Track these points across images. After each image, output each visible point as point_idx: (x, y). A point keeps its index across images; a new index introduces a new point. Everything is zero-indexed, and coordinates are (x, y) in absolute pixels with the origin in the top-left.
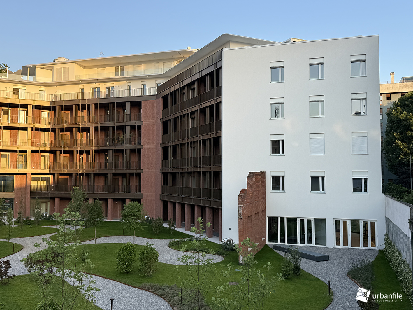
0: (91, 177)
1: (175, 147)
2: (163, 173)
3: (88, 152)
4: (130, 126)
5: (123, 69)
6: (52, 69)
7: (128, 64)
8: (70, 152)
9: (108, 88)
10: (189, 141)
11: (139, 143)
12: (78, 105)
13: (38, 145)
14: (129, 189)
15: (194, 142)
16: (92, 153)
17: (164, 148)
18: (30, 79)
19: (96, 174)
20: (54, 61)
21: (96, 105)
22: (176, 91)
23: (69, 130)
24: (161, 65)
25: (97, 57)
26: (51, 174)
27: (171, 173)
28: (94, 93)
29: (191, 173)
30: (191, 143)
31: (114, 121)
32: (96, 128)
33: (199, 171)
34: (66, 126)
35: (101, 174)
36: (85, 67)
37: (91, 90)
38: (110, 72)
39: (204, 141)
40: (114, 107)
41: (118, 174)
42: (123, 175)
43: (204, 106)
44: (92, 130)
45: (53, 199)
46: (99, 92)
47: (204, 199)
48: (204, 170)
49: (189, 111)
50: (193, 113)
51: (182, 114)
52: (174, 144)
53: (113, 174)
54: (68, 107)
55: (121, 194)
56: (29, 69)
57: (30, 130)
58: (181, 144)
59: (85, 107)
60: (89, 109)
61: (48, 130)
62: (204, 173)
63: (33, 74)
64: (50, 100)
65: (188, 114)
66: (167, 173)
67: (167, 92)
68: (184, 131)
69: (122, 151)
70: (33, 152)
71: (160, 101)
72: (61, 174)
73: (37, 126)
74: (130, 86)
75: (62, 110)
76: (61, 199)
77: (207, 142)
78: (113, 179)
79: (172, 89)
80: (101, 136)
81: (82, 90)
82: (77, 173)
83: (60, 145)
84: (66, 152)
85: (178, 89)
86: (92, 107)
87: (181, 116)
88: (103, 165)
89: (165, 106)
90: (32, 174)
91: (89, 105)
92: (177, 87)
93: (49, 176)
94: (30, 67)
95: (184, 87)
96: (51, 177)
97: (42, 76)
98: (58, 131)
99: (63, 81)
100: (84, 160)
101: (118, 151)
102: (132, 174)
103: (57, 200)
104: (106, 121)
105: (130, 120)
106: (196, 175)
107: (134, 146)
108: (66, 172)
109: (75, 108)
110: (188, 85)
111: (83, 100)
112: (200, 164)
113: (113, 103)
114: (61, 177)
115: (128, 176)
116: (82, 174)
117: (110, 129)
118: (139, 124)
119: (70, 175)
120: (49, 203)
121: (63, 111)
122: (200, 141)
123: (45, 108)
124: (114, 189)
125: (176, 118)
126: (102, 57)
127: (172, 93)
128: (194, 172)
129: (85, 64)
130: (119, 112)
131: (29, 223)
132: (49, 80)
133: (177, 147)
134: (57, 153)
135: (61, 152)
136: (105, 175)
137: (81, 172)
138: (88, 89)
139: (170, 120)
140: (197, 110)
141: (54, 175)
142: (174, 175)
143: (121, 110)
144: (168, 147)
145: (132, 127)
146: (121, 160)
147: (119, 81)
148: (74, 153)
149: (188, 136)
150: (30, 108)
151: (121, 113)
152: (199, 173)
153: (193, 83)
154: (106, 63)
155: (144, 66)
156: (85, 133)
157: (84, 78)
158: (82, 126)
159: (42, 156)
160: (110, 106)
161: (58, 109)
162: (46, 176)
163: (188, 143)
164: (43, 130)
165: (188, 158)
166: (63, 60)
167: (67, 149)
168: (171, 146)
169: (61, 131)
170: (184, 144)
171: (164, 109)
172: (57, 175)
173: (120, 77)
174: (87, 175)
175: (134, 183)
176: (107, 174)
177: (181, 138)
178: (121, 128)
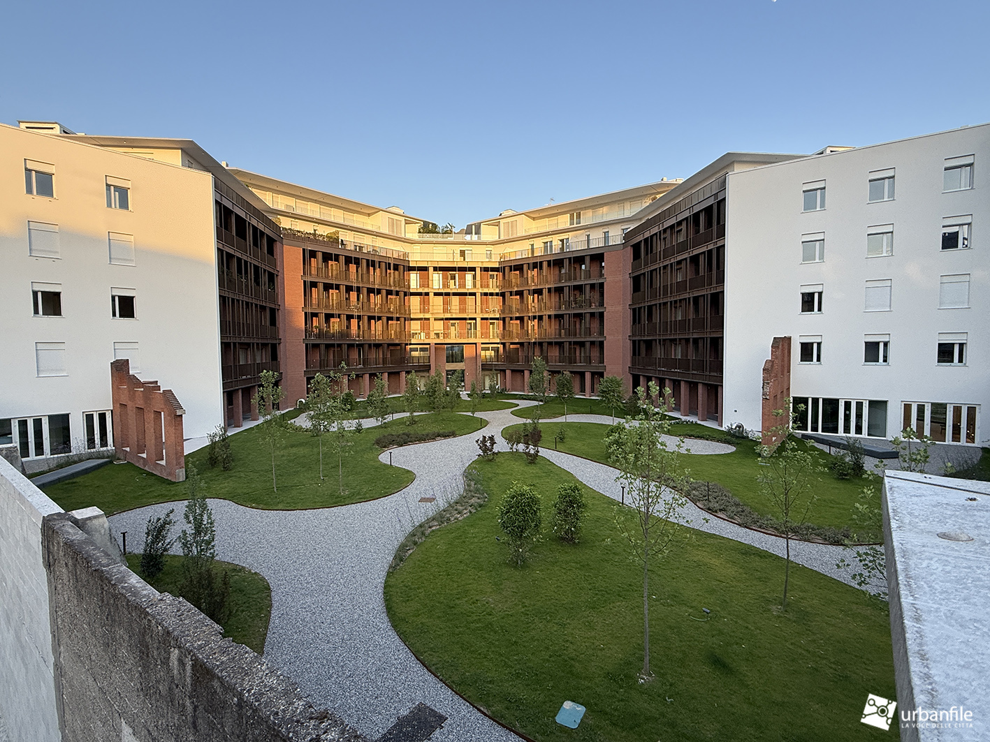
0: (545, 345)
1: (650, 308)
2: (633, 341)
3: (540, 318)
4: (590, 284)
5: (579, 216)
6: (498, 225)
7: (586, 208)
8: (521, 319)
9: (562, 241)
10: (672, 299)
11: (602, 304)
12: (529, 264)
13: (487, 312)
14: (589, 360)
15: (680, 300)
16: (545, 318)
17: (634, 310)
18: (475, 238)
19: (550, 343)
20: (501, 215)
21: (549, 262)
22: (652, 236)
23: (520, 293)
24: (627, 205)
25: (547, 206)
26: (502, 343)
27: (644, 341)
28: (546, 248)
29: (675, 340)
30: (676, 302)
31: (570, 280)
32: (549, 290)
33: (687, 337)
34: (516, 289)
35: (557, 343)
36: (534, 219)
37: (542, 245)
38: (564, 221)
39: (696, 299)
40: (570, 262)
41: (576, 343)
42: (582, 344)
43: (695, 252)
44: (545, 292)
45: (504, 371)
46: (551, 246)
47: (695, 372)
48: (695, 336)
49: (672, 261)
50: (679, 262)
51: (661, 265)
52: (649, 304)
53: (570, 342)
54: (519, 268)
55: (580, 366)
56: (474, 226)
57: (478, 295)
58: (660, 304)
59: (537, 265)
60: (541, 268)
61: (497, 294)
62: (696, 341)
63: (478, 232)
64: (498, 260)
65: (671, 264)
66: (639, 341)
67: (640, 238)
68: (665, 287)
69: (579, 316)
70: (482, 319)
71: (629, 252)
72: (512, 343)
73: (486, 290)
74: (588, 236)
75: (511, 271)
76: (513, 371)
77: (701, 300)
78: (570, 349)
79: (647, 235)
80: (555, 298)
81: (532, 245)
82: (529, 343)
83: (511, 312)
84: (517, 318)
85: (656, 234)
86: (545, 264)
87: (660, 268)
88: (557, 331)
89: (636, 256)
90: (482, 343)
91: (541, 263)
92: (655, 230)
93: (499, 346)
94: (475, 224)
95: (665, 230)
96: (501, 347)
97: (488, 234)
98: (507, 295)
99: (510, 237)
100: (536, 327)
101: (576, 315)
102: (592, 343)
103: (508, 372)
104: (560, 281)
105: (590, 277)
106: (683, 342)
107: (594, 309)
108: (517, 341)
109: (525, 267)
110: (672, 227)
111: (533, 257)
112: (689, 329)
113: (570, 259)
114: (511, 346)
115: (588, 345)
116: (535, 343)
117: (566, 290)
118: (601, 281)
119: (521, 344)
120: (499, 375)
121: (513, 272)
122: (689, 298)
123: (493, 269)
124: (572, 361)
125: (652, 271)
126: (553, 204)
127: (646, 240)
128: (680, 339)
129: (534, 215)
130: (575, 268)
131: (484, 396)
132: (496, 238)
133: (654, 308)
134: (507, 320)
135: (511, 319)
136: (560, 344)
137: (533, 340)
138: (539, 244)
139: (644, 274)
140: (686, 259)
141: (504, 344)
142: (649, 344)
143: (577, 266)
144: (640, 308)
145: (592, 286)
146: (578, 326)
147: (576, 231)
148: (526, 319)
149: (671, 293)
150: (478, 271)
151: (578, 270)
152: (687, 340)
153: (679, 223)
154: (559, 211)
155: (605, 209)
156: (536, 295)
157: (534, 232)
158: (533, 288)
159: (491, 323)
160: (566, 263)
161: (507, 270)
162: (496, 345)
163: (671, 302)
164: (492, 294)
165: (671, 321)
166: (511, 213)
167: (518, 315)
168: (644, 307)
169: (511, 295)
170: (665, 304)
171: (634, 261)
172: (507, 345)
173: (575, 225)
174: (541, 344)
175: (595, 354)
176: (563, 342)
177: (660, 296)
178: (579, 288)
